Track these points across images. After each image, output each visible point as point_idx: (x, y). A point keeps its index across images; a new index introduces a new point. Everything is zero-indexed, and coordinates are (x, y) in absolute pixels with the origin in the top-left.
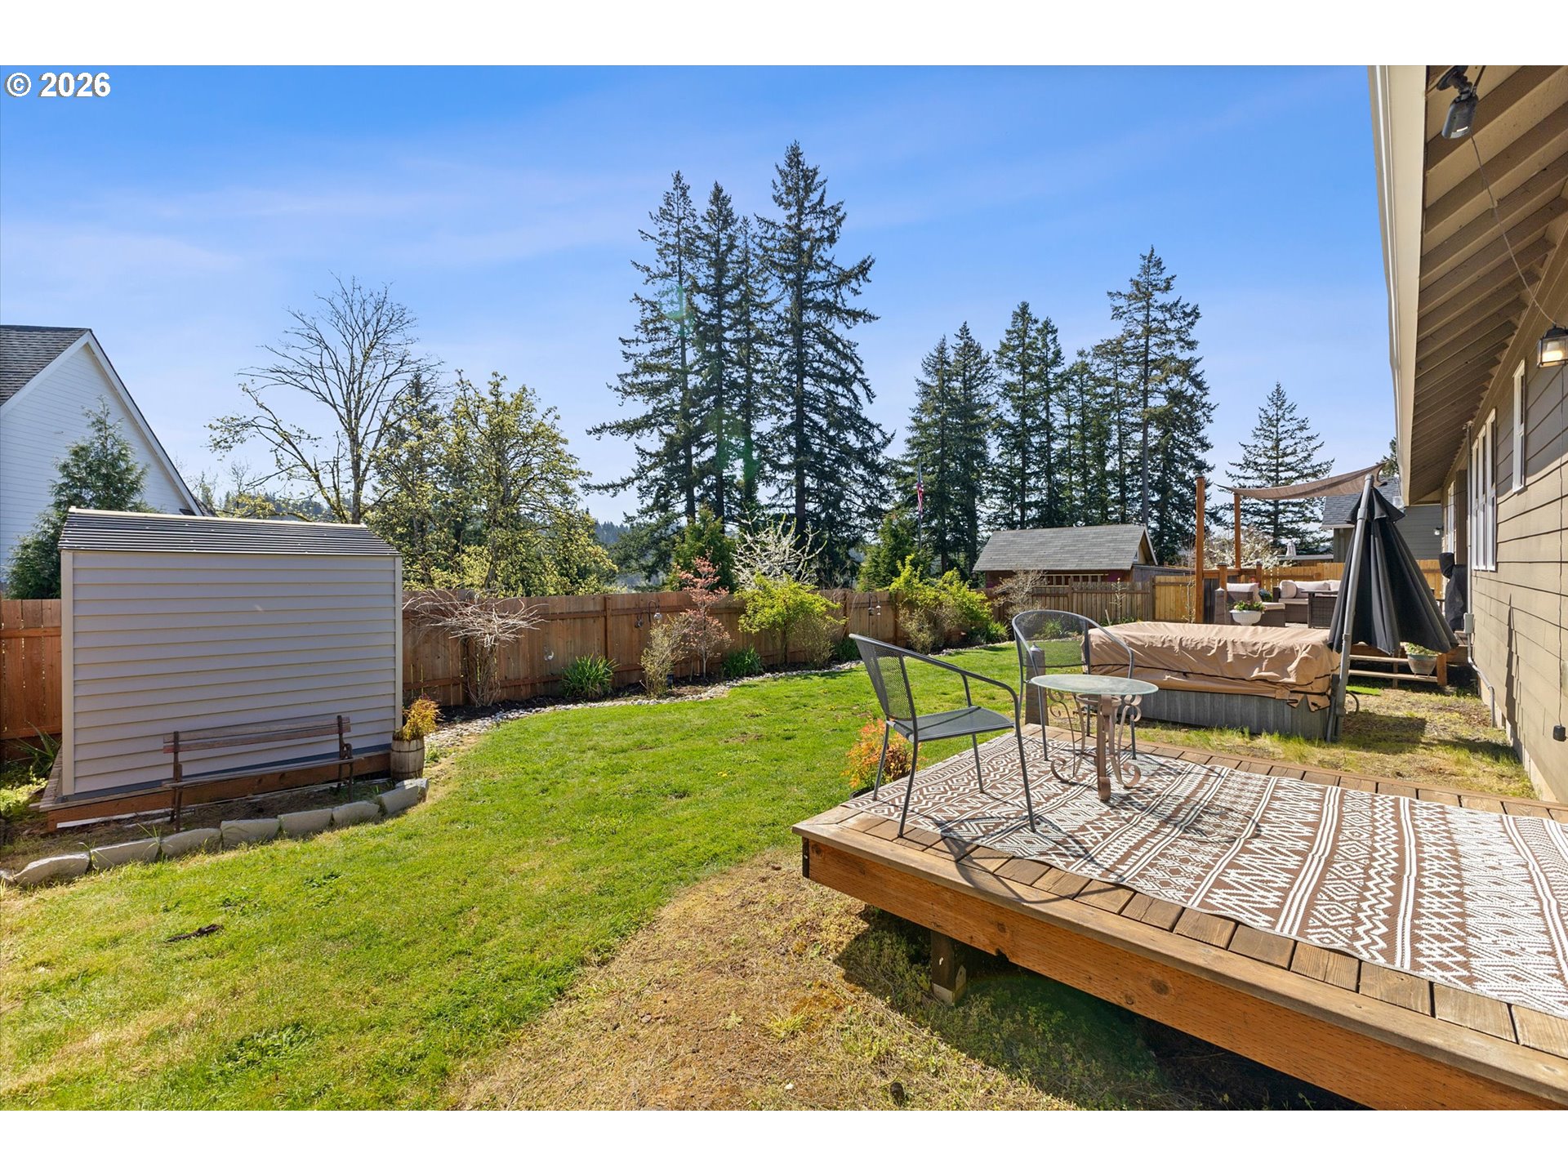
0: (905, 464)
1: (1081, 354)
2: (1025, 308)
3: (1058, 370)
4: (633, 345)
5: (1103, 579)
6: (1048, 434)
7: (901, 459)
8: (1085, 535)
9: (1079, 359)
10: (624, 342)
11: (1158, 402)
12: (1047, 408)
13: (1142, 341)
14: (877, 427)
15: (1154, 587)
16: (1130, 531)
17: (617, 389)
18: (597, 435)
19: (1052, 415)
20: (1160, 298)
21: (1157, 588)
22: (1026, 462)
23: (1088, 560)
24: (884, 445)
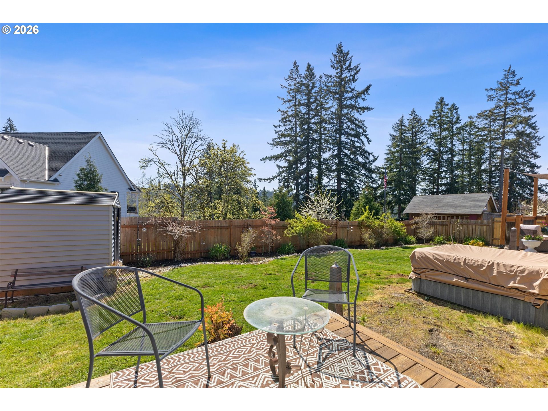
0: (383, 168)
1: (470, 118)
2: (442, 99)
3: (458, 126)
4: (278, 127)
5: (467, 218)
6: (452, 154)
7: (382, 166)
8: (459, 198)
9: (469, 120)
10: (275, 126)
11: (511, 137)
12: (452, 143)
13: (503, 110)
14: (371, 154)
15: (493, 223)
16: (483, 196)
17: (271, 144)
18: (264, 161)
19: (454, 145)
20: (513, 89)
21: (495, 223)
22: (440, 166)
23: (459, 209)
24: (374, 161)
